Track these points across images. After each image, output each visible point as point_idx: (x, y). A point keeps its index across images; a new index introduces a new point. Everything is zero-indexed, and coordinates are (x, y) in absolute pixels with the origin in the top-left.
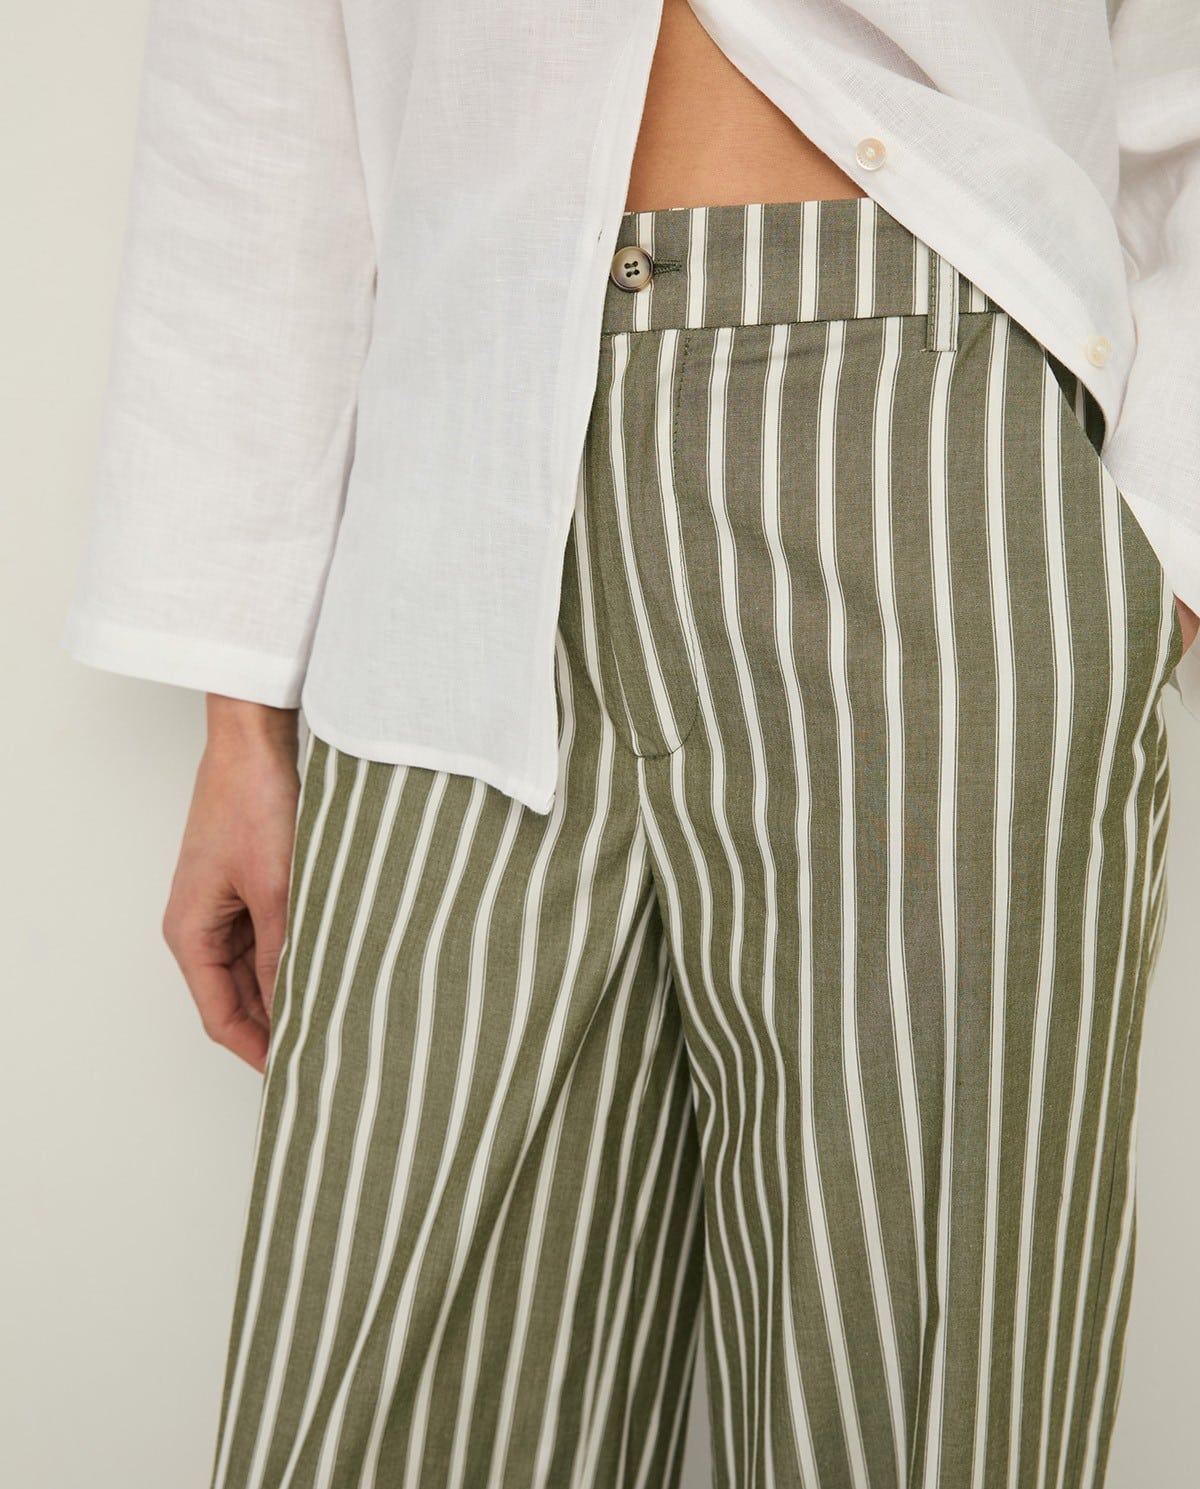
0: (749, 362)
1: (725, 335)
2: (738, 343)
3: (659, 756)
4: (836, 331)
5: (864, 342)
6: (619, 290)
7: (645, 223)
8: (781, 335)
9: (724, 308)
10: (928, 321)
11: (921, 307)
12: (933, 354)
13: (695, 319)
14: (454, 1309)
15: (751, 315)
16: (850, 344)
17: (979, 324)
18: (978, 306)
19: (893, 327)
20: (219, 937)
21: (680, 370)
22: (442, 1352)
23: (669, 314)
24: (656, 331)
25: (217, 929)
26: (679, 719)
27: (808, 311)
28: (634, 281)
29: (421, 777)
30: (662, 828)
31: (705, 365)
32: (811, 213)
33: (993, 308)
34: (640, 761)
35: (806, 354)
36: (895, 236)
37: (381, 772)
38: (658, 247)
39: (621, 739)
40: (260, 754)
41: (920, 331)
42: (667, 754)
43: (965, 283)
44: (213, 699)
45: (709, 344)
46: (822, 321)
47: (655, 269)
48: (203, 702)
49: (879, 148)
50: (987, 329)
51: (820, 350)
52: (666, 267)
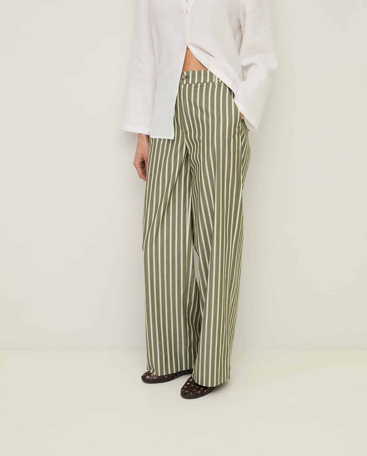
0: (196, 87)
1: (193, 84)
2: (195, 85)
3: (186, 133)
4: (205, 84)
5: (208, 85)
6: (182, 79)
7: (185, 73)
8: (199, 84)
9: (193, 81)
10: (215, 83)
11: (214, 81)
12: (215, 86)
13: (190, 83)
14: (168, 203)
15: (196, 82)
16: (206, 85)
17: (220, 83)
18: (220, 81)
19: (211, 83)
20: (141, 164)
21: (189, 89)
22: (167, 209)
23: (187, 82)
24: (186, 84)
25: (140, 163)
26: (189, 128)
27: (202, 82)
28: (184, 79)
29: (160, 139)
30: (187, 141)
31: (191, 88)
32: (202, 72)
33: (222, 82)
34: (185, 134)
35: (202, 86)
36: (211, 74)
37: (156, 139)
38: (186, 75)
39: (182, 131)
40: (145, 140)
41: (214, 84)
42: (187, 133)
43: (219, 79)
44: (139, 134)
45: (192, 85)
46: (203, 83)
47: (186, 78)
48: (138, 134)
49: (209, 64)
50: (221, 84)
51: (203, 86)
52: (187, 77)
